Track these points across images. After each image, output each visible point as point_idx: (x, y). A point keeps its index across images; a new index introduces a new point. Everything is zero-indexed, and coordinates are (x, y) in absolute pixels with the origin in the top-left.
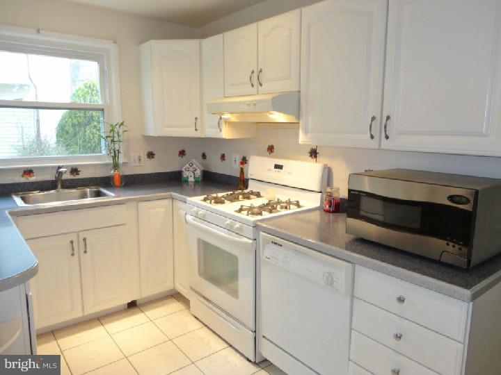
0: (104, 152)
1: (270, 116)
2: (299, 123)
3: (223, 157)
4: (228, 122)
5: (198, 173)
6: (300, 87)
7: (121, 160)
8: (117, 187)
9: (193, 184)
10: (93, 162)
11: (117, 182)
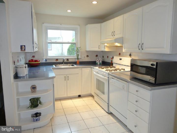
0: (75, 55)
1: (115, 44)
2: (122, 46)
3: (108, 57)
4: (107, 46)
5: (101, 62)
6: (123, 36)
7: (79, 57)
8: (78, 64)
9: (99, 65)
10: (73, 57)
11: (78, 63)
